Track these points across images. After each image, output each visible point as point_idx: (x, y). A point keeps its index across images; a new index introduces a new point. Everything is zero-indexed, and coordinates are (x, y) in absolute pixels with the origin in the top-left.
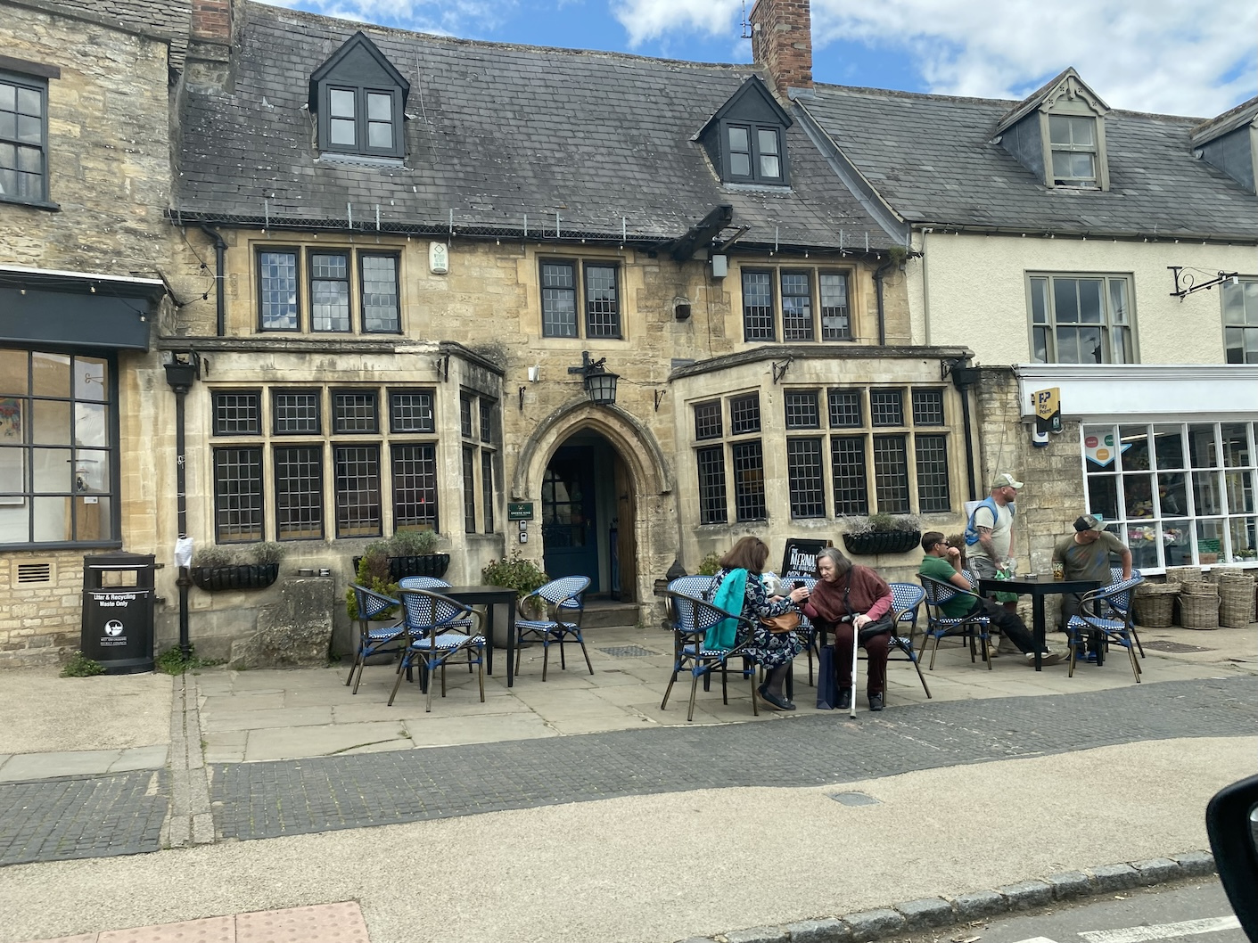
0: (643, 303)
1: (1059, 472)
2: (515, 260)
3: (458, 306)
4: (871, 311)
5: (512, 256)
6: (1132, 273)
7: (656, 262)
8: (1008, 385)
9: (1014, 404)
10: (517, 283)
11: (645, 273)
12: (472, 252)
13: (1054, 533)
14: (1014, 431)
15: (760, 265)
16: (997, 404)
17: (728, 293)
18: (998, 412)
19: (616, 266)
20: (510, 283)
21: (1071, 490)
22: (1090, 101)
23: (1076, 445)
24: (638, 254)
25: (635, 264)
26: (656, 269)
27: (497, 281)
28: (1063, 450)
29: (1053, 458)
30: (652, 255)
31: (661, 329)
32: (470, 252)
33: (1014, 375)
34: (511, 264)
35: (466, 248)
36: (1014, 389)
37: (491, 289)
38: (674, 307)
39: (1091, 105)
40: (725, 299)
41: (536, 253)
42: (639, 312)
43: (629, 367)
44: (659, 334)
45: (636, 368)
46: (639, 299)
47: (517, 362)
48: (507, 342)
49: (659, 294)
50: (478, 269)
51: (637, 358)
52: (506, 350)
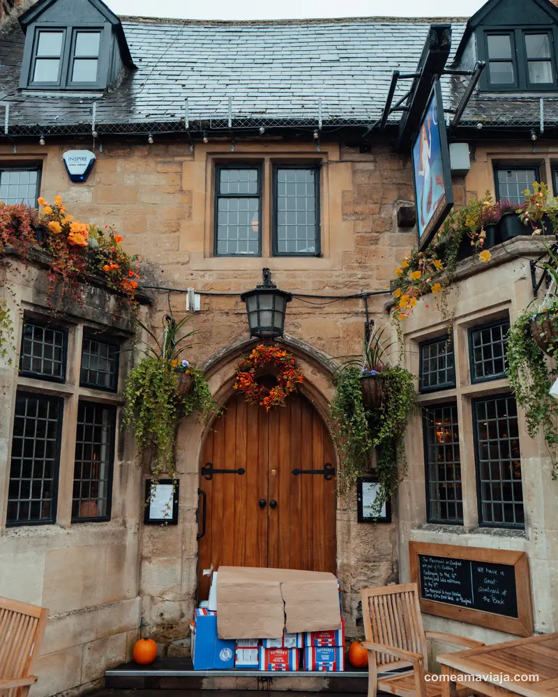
0: (350, 209)
2: (180, 163)
5: (177, 159)
7: (371, 157)
10: (181, 191)
11: (354, 172)
19: (315, 166)
20: (171, 190)
24: (346, 149)
25: (341, 161)
26: (370, 166)
27: (156, 189)
30: (365, 148)
31: (376, 241)
32: (124, 156)
34: (175, 168)
35: (120, 152)
37: (146, 199)
38: (395, 213)
41: (209, 153)
42: (344, 220)
43: (328, 291)
44: (373, 247)
45: (338, 293)
46: (344, 204)
47: (171, 286)
48: (161, 262)
49: (375, 197)
50: (133, 177)
51: (340, 280)
52: (159, 272)
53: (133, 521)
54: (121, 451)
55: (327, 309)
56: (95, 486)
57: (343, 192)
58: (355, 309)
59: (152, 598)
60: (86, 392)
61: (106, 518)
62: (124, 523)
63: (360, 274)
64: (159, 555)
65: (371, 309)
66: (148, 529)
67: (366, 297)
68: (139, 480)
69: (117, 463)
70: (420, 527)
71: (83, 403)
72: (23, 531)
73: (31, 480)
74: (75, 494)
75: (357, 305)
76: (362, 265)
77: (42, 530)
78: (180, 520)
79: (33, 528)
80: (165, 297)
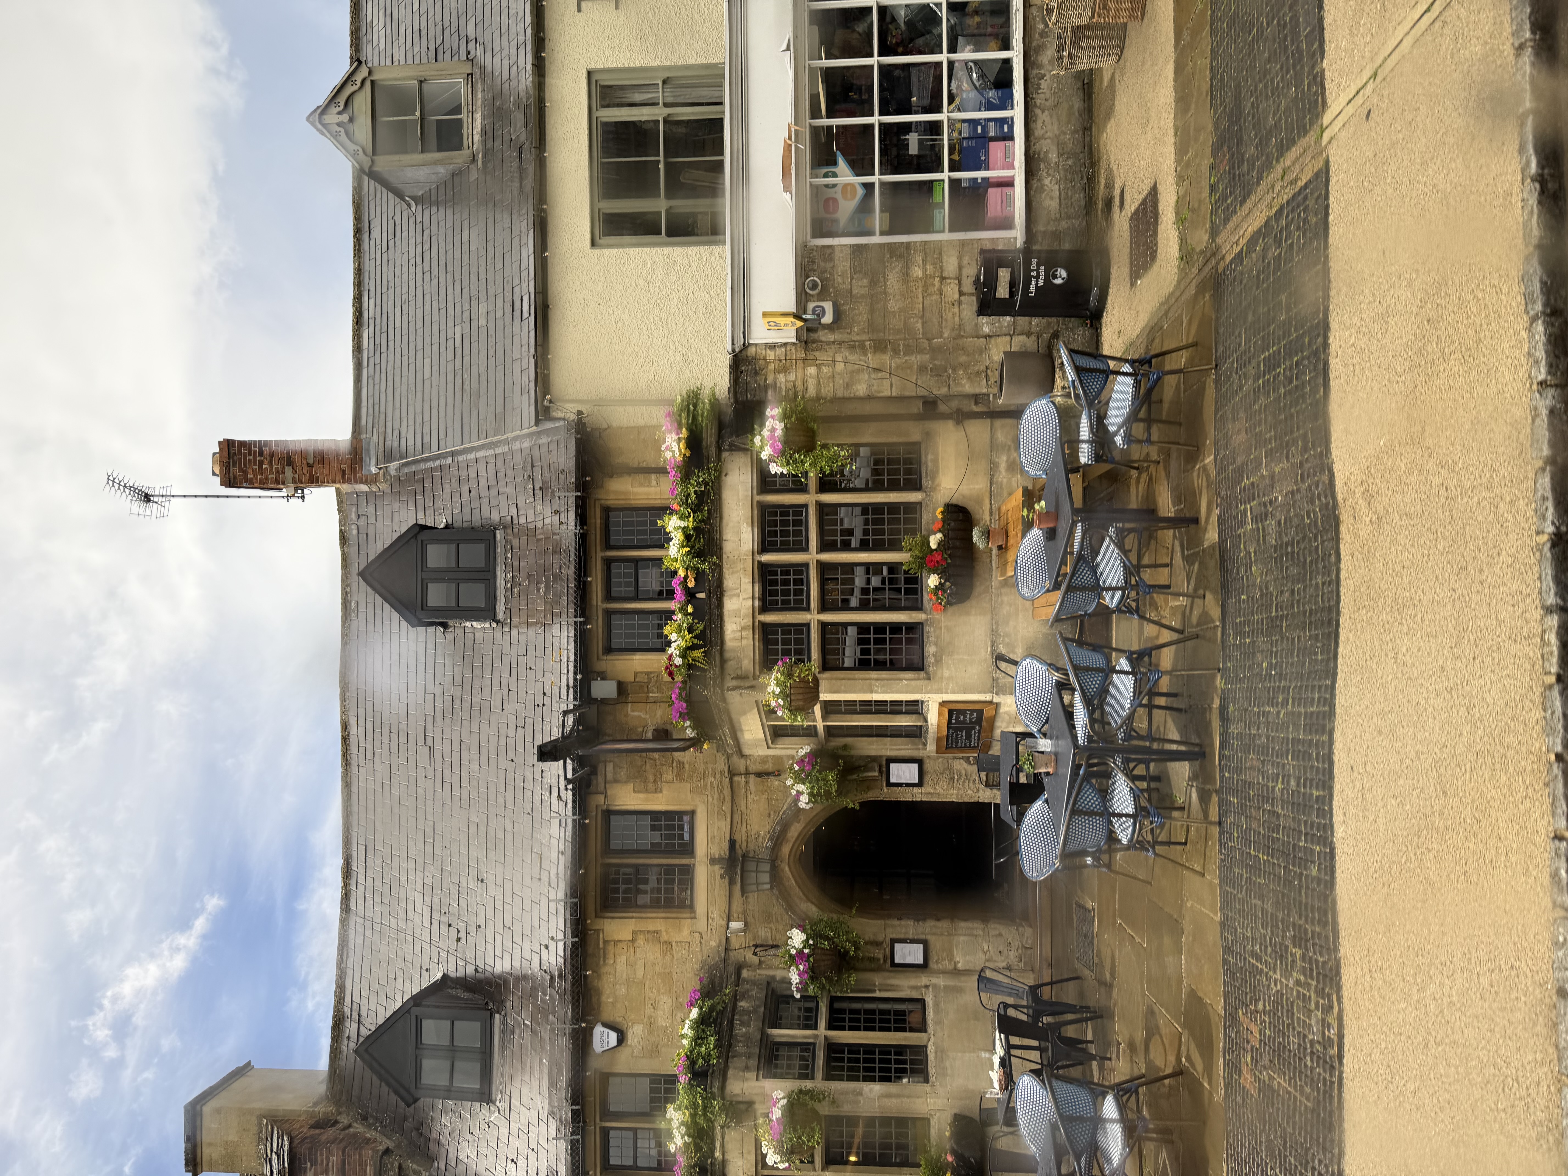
0: (651, 786)
1: (873, 283)
2: (606, 942)
3: (660, 1013)
4: (654, 483)
5: (601, 945)
6: (589, 73)
7: (601, 767)
8: (755, 358)
9: (780, 352)
10: (632, 941)
11: (616, 781)
12: (599, 993)
13: (957, 296)
14: (817, 354)
15: (600, 630)
16: (781, 378)
17: (636, 674)
18: (792, 377)
19: (608, 814)
20: (632, 950)
21: (898, 265)
22: (349, 89)
23: (838, 254)
24: (592, 791)
25: (605, 793)
26: (610, 767)
27: (630, 964)
28: (842, 275)
29: (855, 291)
30: (593, 770)
31: (681, 764)
33: (741, 351)
34: (611, 948)
35: (594, 999)
36: (762, 352)
37: (640, 974)
39: (355, 88)
40: (643, 678)
41: (596, 916)
42: (661, 791)
43: (727, 807)
44: (687, 766)
45: (728, 798)
46: (646, 791)
47: (722, 949)
48: (699, 957)
49: (639, 763)
50: (618, 987)
51: (716, 796)
52: (709, 960)
53: (924, 980)
54: (869, 991)
55: (743, 808)
56: (897, 1013)
57: (635, 792)
58: (743, 784)
59: (987, 961)
60: (822, 1023)
61: (922, 1002)
62: (927, 987)
63: (711, 779)
64: (952, 955)
65: (743, 770)
66: (932, 965)
67: (732, 774)
68: (892, 974)
69: (878, 994)
70: (925, 744)
71: (831, 1027)
72: (932, 1071)
73: (893, 1066)
74: (903, 1030)
75: (739, 783)
76: (704, 776)
77: (931, 1056)
78: (923, 937)
79: (930, 1063)
80: (731, 954)
